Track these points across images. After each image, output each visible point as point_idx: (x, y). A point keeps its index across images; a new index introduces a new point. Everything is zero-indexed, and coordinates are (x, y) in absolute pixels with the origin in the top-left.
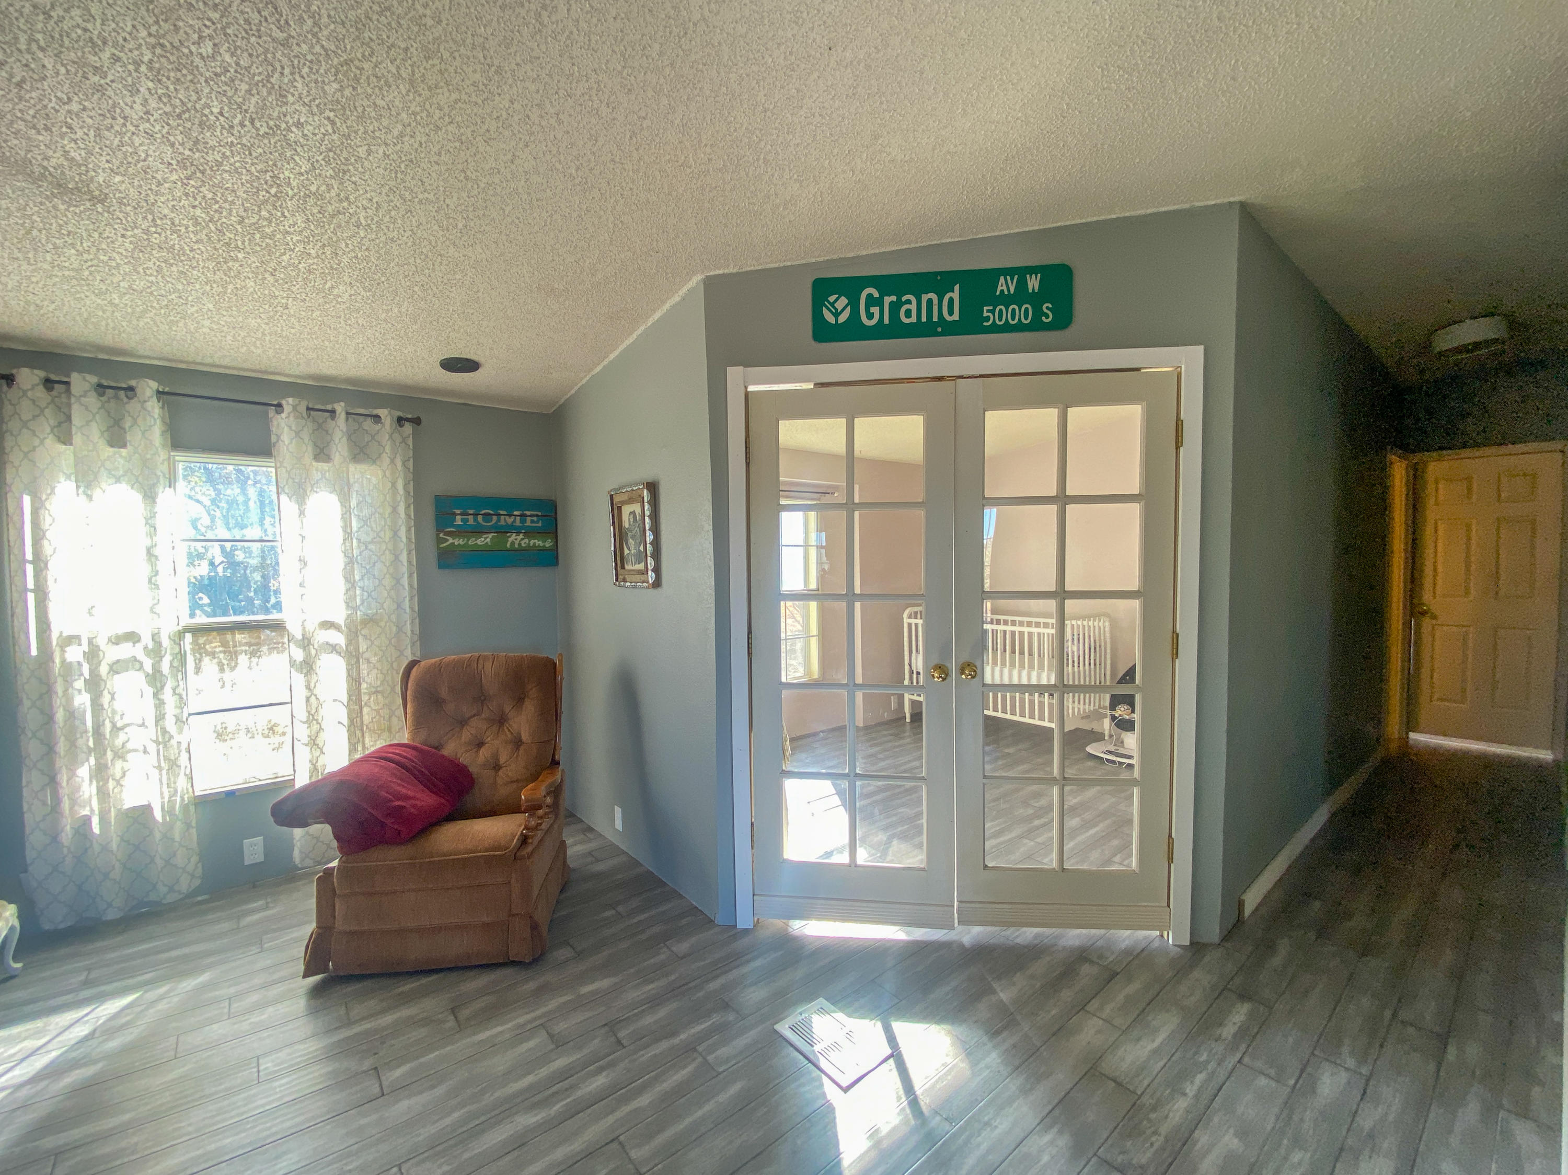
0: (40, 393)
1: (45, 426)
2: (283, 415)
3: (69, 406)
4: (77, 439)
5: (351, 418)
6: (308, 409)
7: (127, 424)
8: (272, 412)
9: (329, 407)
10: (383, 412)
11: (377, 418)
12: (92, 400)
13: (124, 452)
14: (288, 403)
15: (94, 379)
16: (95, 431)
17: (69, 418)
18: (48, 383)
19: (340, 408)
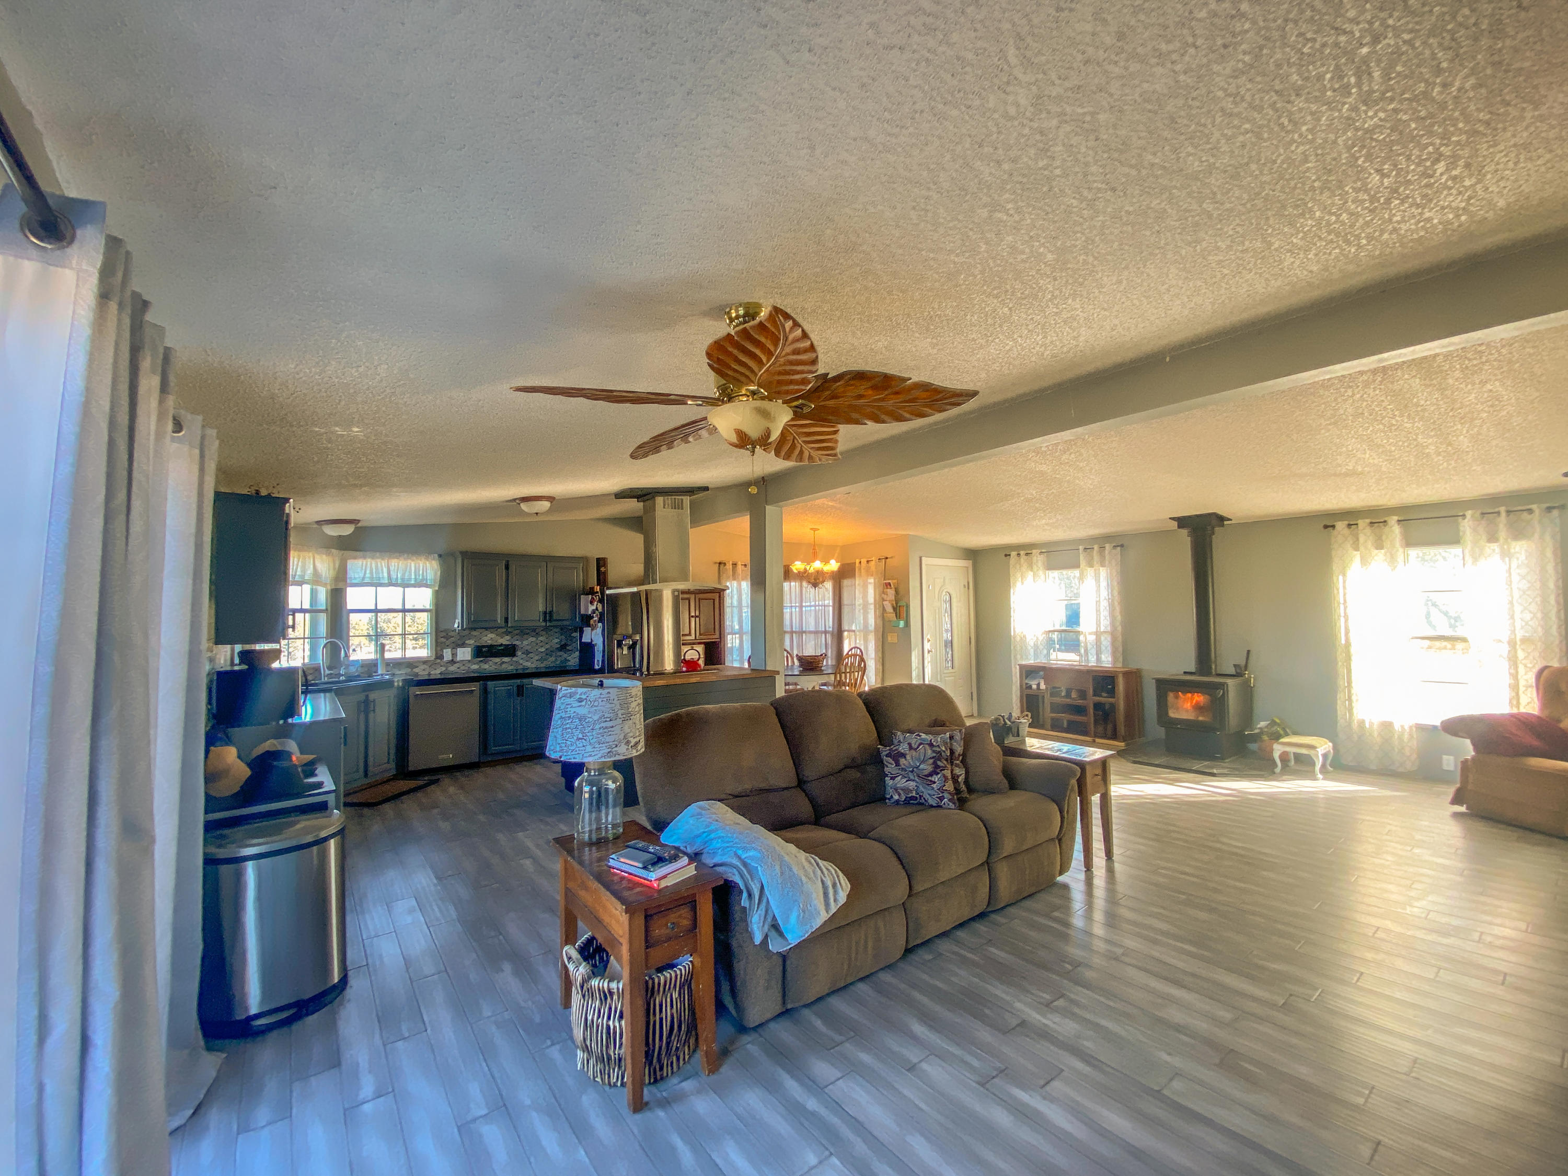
0: (1346, 531)
1: (1348, 545)
2: (1466, 520)
3: (1358, 534)
4: (1362, 548)
5: (1512, 515)
6: (1483, 514)
7: (1384, 537)
8: (1460, 519)
9: (1496, 510)
10: (1534, 507)
11: (1530, 511)
12: (1368, 531)
13: (1383, 551)
14: (1469, 513)
15: (1368, 521)
16: (1369, 544)
17: (1358, 539)
18: (1349, 526)
19: (1502, 509)
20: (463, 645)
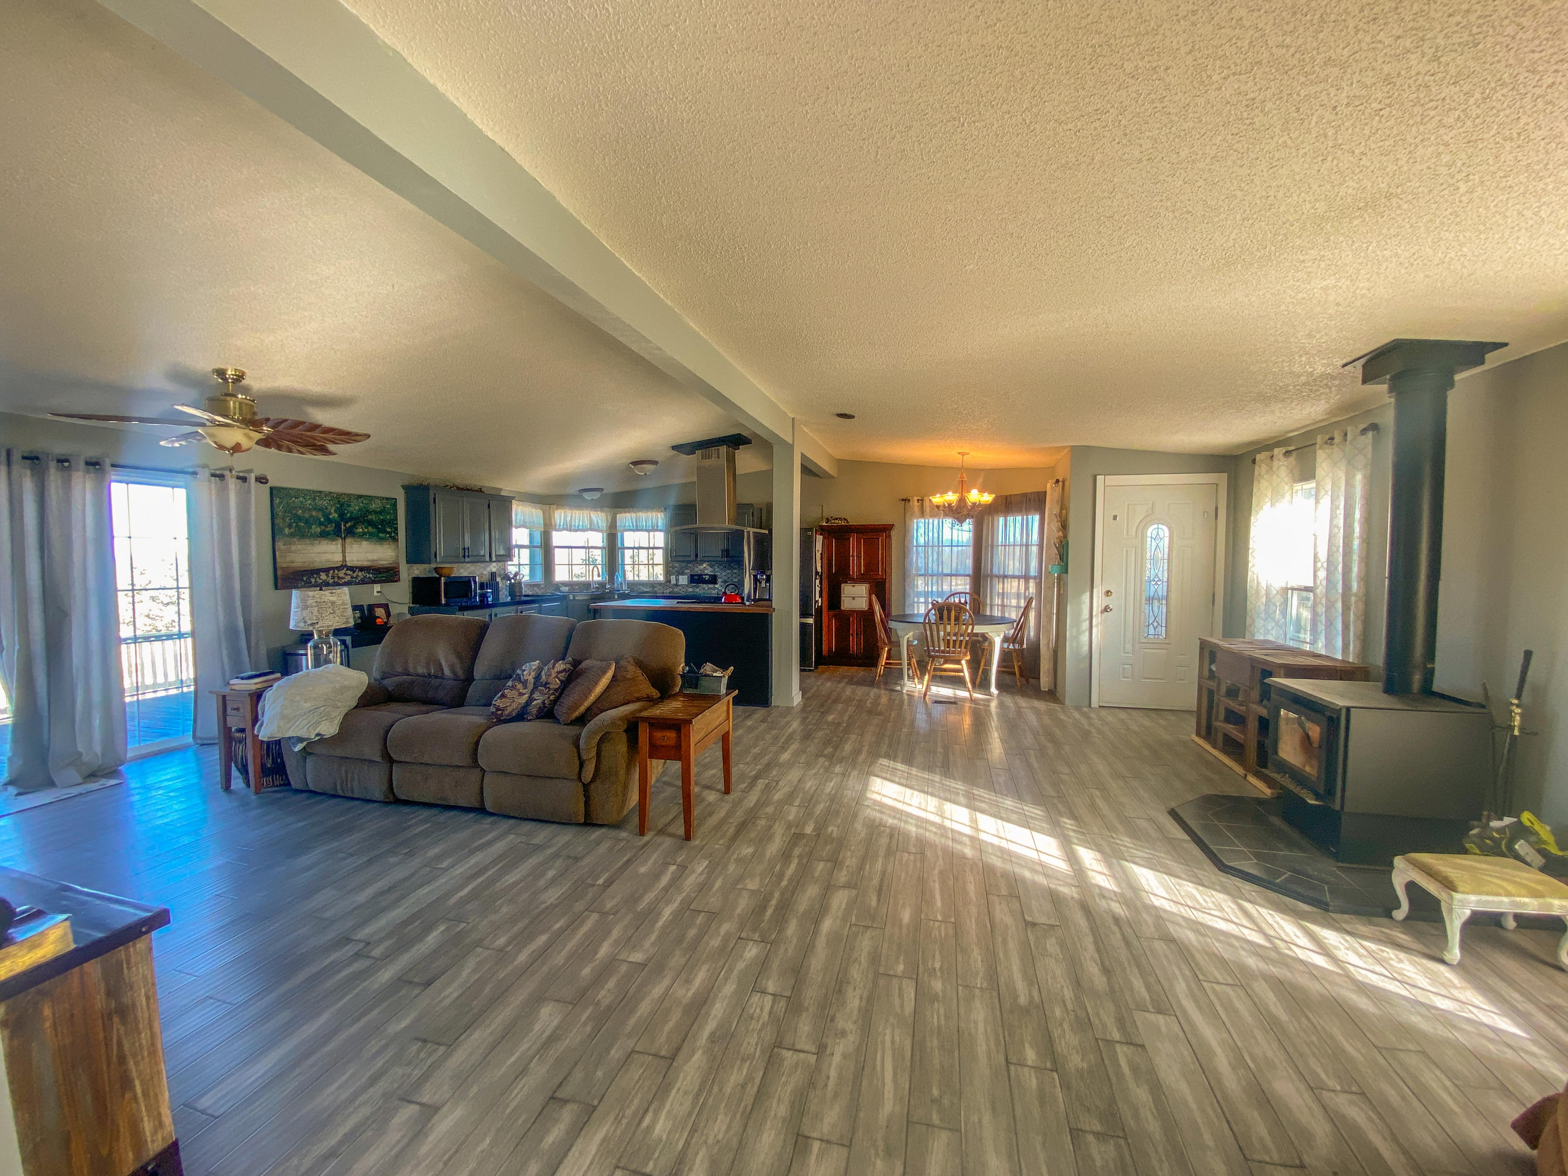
20: (683, 574)
